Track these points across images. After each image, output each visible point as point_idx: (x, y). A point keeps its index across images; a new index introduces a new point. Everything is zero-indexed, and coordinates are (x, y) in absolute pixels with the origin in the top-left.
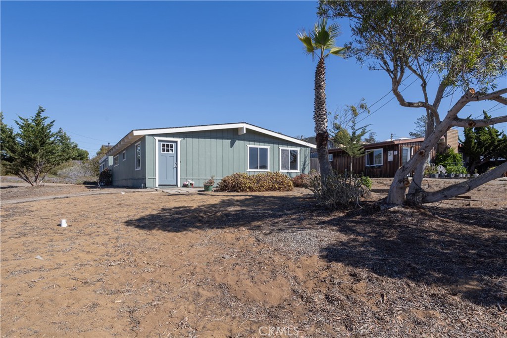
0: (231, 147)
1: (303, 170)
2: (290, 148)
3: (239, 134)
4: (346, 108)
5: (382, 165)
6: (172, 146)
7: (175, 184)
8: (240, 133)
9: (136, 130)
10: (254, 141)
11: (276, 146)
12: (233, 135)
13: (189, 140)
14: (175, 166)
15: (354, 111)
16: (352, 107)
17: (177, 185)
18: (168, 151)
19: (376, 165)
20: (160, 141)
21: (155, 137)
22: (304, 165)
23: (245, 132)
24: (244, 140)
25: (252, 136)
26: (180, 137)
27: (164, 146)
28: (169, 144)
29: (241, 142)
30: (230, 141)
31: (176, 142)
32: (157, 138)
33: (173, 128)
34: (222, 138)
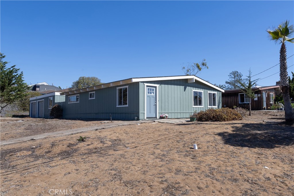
0: (184, 91)
1: (218, 106)
2: (212, 92)
3: (188, 82)
4: (193, 65)
6: (153, 90)
7: (155, 117)
9: (134, 78)
10: (196, 87)
11: (206, 90)
12: (185, 83)
13: (163, 86)
14: (155, 104)
15: (198, 67)
16: (197, 64)
17: (156, 117)
18: (151, 93)
19: (246, 103)
20: (147, 86)
21: (145, 84)
22: (219, 102)
23: (194, 81)
24: (191, 86)
26: (158, 84)
27: (149, 89)
28: (152, 88)
29: (189, 88)
30: (184, 87)
31: (156, 87)
32: (146, 84)
33: (156, 77)
34: (180, 85)
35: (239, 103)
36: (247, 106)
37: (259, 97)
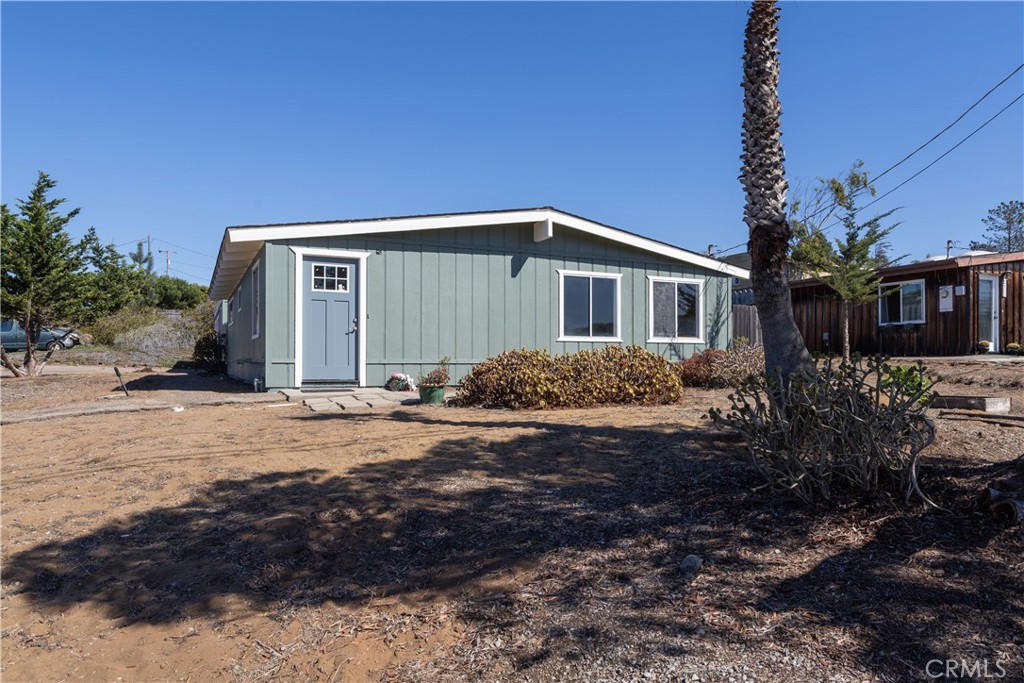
0: (514, 275)
1: (713, 338)
2: (677, 279)
3: (536, 240)
4: (819, 185)
5: (924, 322)
6: (342, 273)
7: (353, 378)
8: (538, 238)
9: (238, 227)
10: (578, 260)
11: (639, 272)
12: (519, 243)
13: (394, 256)
14: (353, 327)
15: (838, 190)
16: (833, 182)
17: (356, 382)
18: (331, 285)
19: (906, 322)
20: (306, 258)
21: (293, 248)
22: (716, 322)
23: (550, 234)
24: (550, 257)
25: (571, 244)
26: (366, 248)
27: (319, 271)
28: (337, 266)
29: (542, 263)
30: (509, 258)
31: (356, 262)
32: (300, 251)
33: (347, 221)
34: (488, 251)
35: (880, 324)
36: (909, 337)
37: (960, 296)
